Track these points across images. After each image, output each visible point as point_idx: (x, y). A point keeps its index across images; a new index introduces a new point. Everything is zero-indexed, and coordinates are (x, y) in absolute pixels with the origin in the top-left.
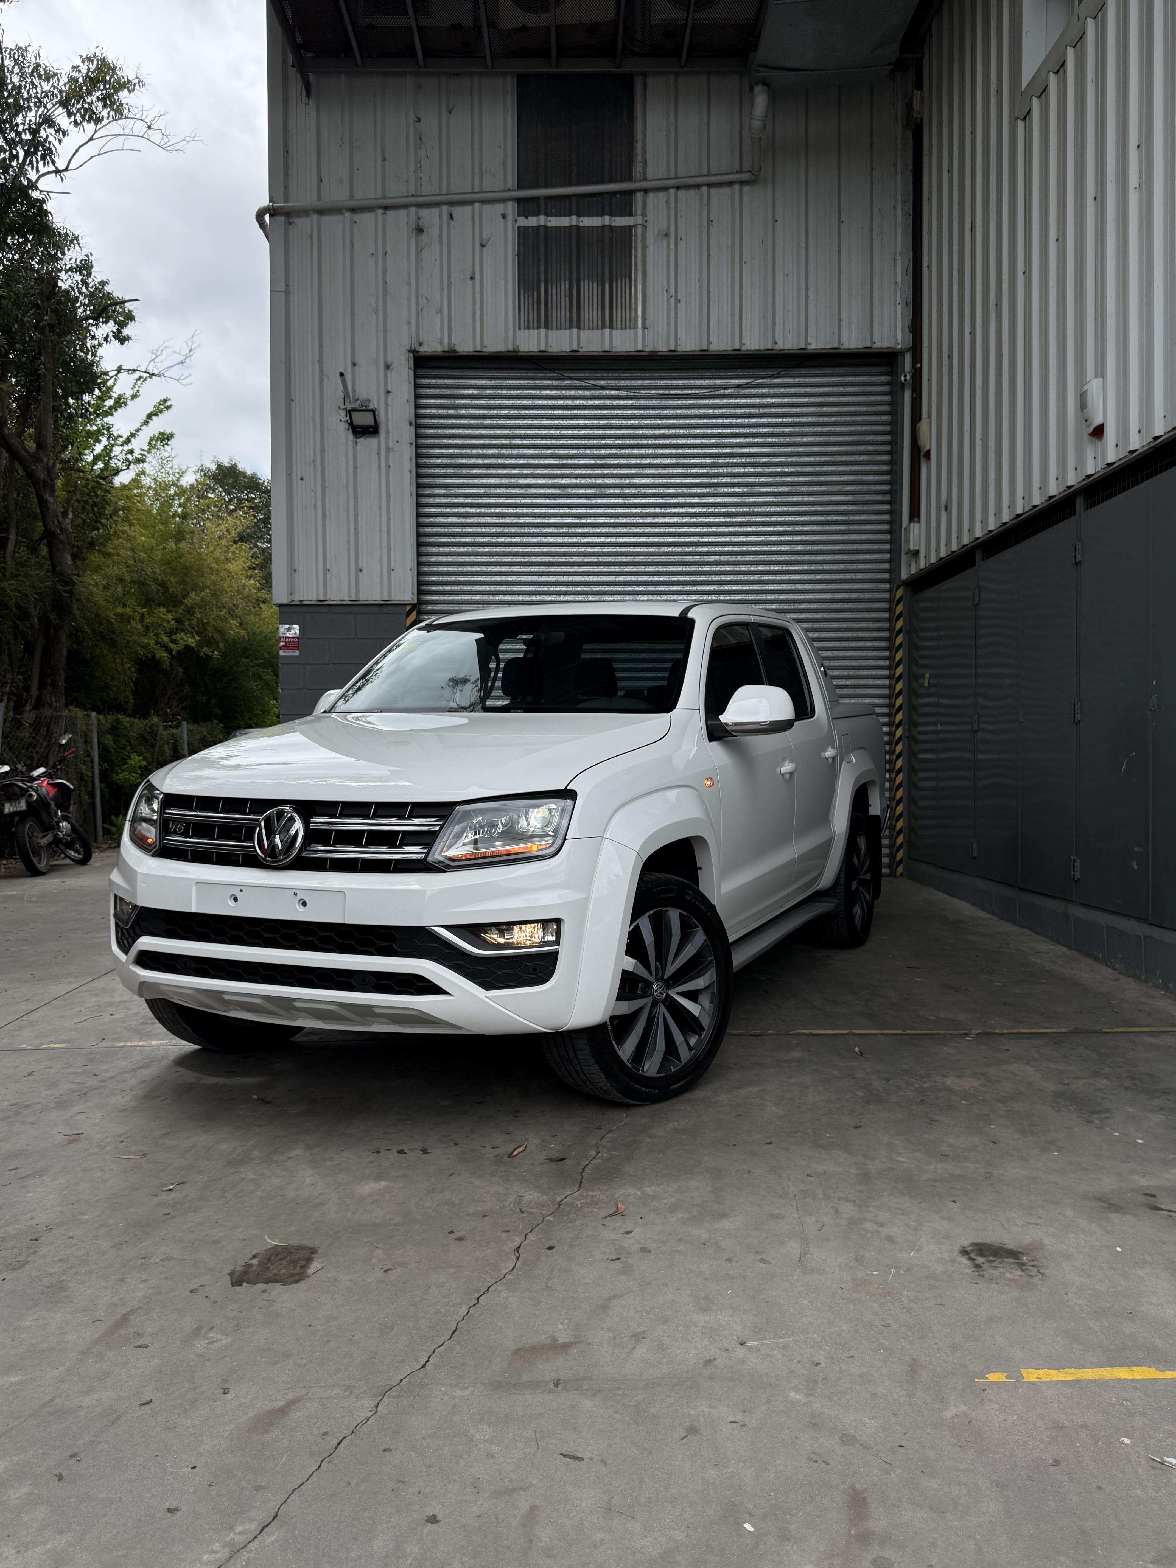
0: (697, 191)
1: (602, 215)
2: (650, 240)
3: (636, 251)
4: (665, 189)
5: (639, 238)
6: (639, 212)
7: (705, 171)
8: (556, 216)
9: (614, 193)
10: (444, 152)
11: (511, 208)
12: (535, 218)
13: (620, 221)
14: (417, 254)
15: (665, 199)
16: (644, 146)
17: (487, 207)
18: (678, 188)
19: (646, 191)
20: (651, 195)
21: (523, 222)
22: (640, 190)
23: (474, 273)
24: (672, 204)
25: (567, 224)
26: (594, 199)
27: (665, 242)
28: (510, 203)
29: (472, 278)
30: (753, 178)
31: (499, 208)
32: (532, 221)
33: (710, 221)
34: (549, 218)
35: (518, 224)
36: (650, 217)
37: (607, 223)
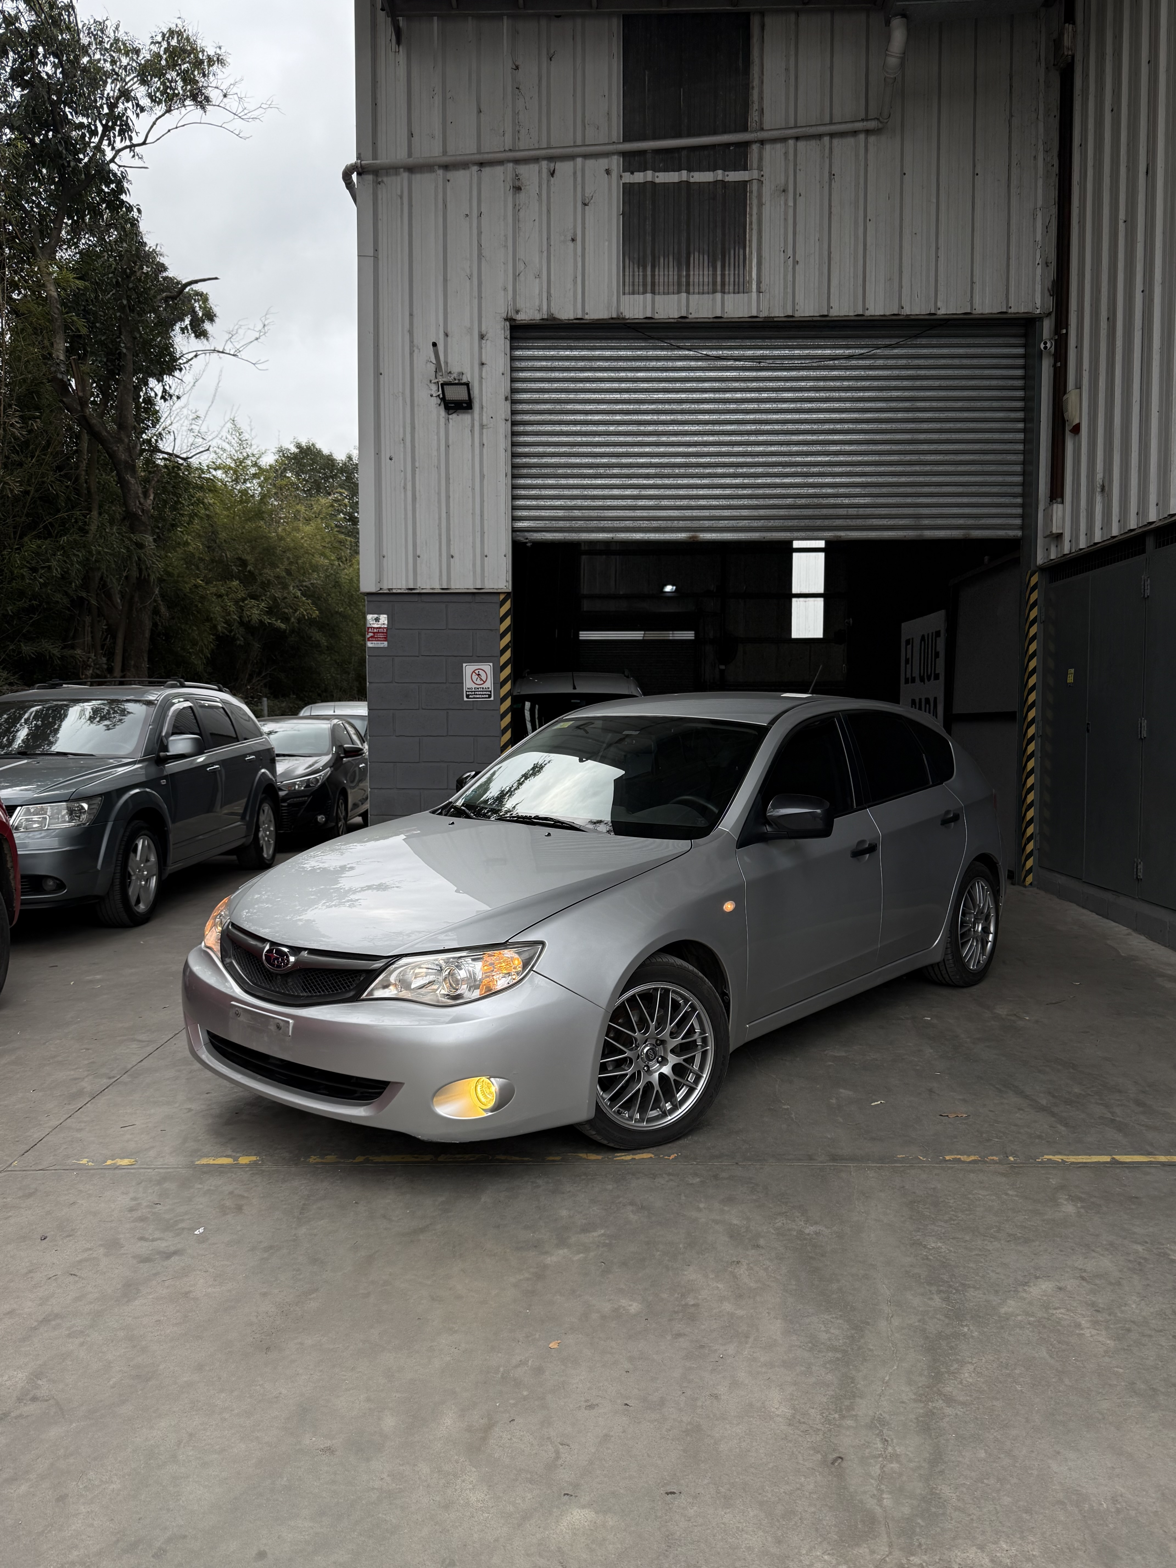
0: (818, 142)
1: (714, 170)
2: (766, 198)
3: (751, 208)
4: (784, 140)
5: (755, 193)
6: (755, 165)
7: (827, 120)
8: (664, 171)
9: (728, 145)
10: (544, 103)
11: (616, 163)
12: (642, 174)
13: (734, 176)
14: (514, 215)
15: (783, 151)
16: (761, 92)
17: (590, 163)
18: (797, 138)
19: (762, 142)
20: (768, 147)
21: (628, 178)
22: (756, 142)
23: (575, 234)
24: (791, 157)
25: (676, 180)
26: (706, 152)
27: (783, 198)
28: (615, 158)
29: (573, 240)
30: (880, 126)
31: (603, 163)
32: (639, 177)
33: (832, 175)
34: (657, 174)
35: (624, 181)
36: (766, 171)
37: (720, 178)
